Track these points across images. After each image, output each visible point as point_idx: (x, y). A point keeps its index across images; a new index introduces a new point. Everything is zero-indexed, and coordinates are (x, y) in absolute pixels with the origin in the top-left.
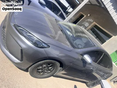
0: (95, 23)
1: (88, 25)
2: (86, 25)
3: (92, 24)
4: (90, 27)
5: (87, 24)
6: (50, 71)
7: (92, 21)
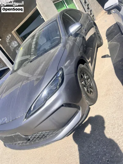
0: (13, 32)
1: (15, 42)
2: (15, 46)
3: (15, 35)
4: (19, 40)
5: (13, 43)
6: (89, 80)
7: (10, 35)
